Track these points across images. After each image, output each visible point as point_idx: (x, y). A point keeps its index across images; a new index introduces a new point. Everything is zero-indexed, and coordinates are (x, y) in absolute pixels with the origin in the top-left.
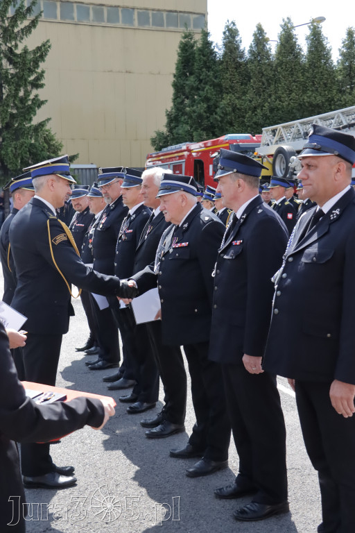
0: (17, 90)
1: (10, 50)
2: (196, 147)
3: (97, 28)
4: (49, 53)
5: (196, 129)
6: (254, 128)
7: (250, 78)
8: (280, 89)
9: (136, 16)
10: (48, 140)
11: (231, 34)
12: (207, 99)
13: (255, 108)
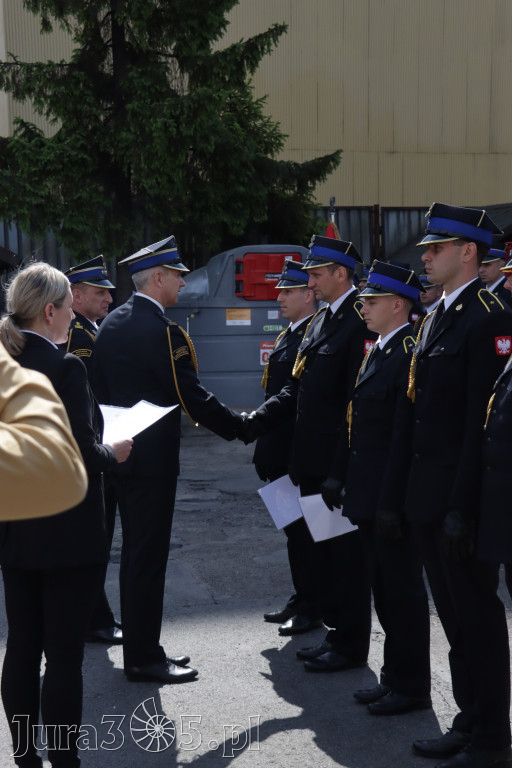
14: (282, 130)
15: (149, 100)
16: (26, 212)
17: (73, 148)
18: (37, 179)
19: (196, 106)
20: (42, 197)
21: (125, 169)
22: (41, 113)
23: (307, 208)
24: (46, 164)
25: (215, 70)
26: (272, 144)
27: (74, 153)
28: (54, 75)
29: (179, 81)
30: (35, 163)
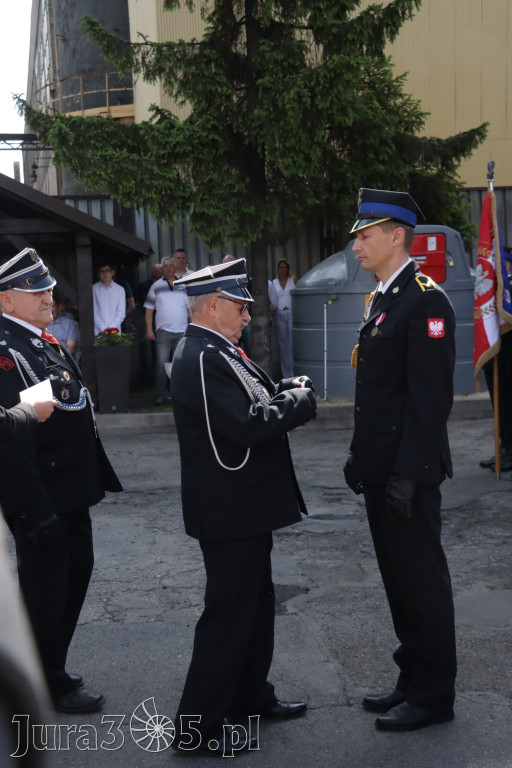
14: (423, 108)
15: (281, 75)
16: (154, 196)
17: (204, 129)
18: (165, 161)
19: (332, 75)
20: (171, 180)
21: (259, 150)
22: (171, 94)
23: (451, 187)
24: (175, 146)
25: (350, 36)
26: (413, 122)
27: (205, 134)
28: (185, 54)
29: (315, 55)
30: (164, 145)
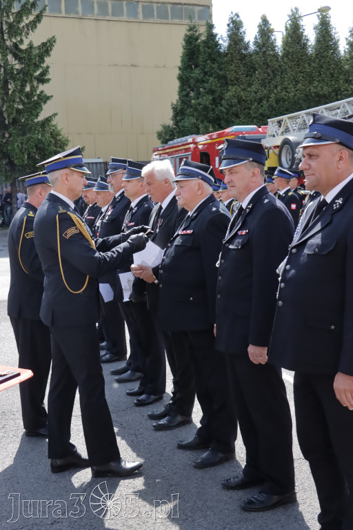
0: (23, 86)
1: (16, 46)
2: (202, 139)
3: (101, 21)
4: (54, 48)
5: (202, 122)
6: (260, 120)
7: (255, 69)
8: (286, 79)
9: (140, 10)
10: (55, 135)
11: (236, 26)
12: (212, 92)
13: (261, 100)
